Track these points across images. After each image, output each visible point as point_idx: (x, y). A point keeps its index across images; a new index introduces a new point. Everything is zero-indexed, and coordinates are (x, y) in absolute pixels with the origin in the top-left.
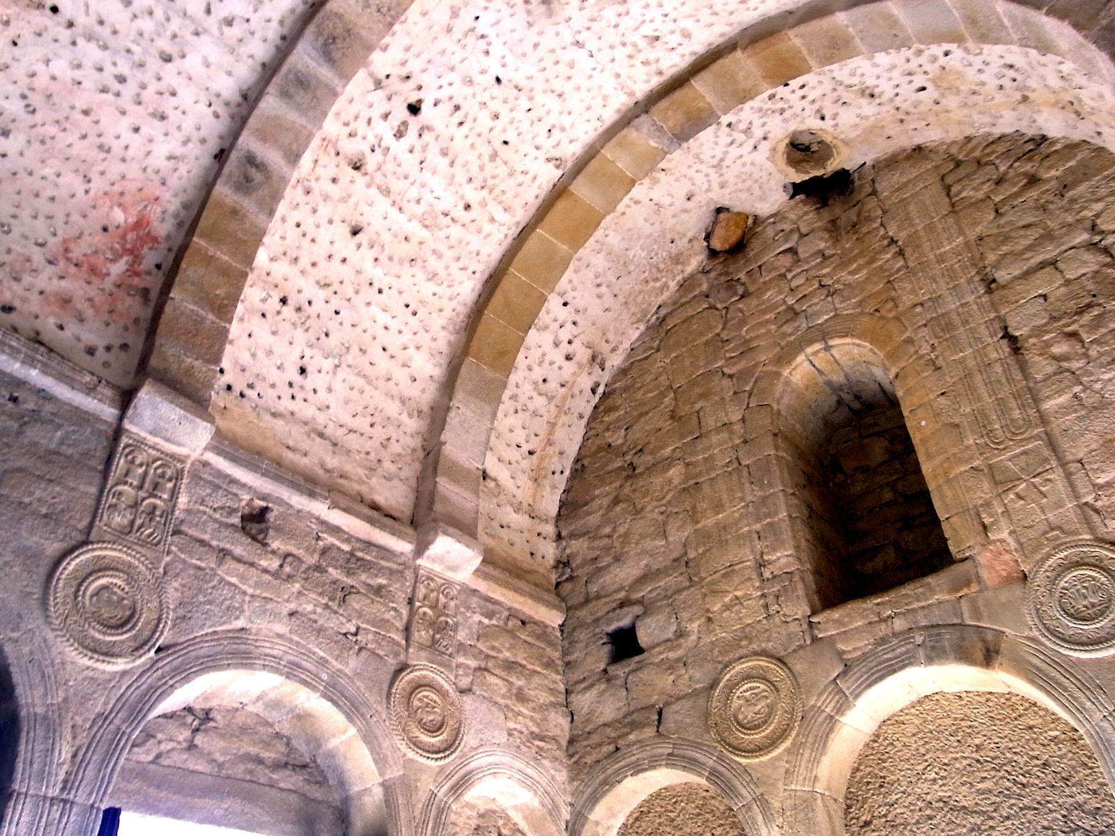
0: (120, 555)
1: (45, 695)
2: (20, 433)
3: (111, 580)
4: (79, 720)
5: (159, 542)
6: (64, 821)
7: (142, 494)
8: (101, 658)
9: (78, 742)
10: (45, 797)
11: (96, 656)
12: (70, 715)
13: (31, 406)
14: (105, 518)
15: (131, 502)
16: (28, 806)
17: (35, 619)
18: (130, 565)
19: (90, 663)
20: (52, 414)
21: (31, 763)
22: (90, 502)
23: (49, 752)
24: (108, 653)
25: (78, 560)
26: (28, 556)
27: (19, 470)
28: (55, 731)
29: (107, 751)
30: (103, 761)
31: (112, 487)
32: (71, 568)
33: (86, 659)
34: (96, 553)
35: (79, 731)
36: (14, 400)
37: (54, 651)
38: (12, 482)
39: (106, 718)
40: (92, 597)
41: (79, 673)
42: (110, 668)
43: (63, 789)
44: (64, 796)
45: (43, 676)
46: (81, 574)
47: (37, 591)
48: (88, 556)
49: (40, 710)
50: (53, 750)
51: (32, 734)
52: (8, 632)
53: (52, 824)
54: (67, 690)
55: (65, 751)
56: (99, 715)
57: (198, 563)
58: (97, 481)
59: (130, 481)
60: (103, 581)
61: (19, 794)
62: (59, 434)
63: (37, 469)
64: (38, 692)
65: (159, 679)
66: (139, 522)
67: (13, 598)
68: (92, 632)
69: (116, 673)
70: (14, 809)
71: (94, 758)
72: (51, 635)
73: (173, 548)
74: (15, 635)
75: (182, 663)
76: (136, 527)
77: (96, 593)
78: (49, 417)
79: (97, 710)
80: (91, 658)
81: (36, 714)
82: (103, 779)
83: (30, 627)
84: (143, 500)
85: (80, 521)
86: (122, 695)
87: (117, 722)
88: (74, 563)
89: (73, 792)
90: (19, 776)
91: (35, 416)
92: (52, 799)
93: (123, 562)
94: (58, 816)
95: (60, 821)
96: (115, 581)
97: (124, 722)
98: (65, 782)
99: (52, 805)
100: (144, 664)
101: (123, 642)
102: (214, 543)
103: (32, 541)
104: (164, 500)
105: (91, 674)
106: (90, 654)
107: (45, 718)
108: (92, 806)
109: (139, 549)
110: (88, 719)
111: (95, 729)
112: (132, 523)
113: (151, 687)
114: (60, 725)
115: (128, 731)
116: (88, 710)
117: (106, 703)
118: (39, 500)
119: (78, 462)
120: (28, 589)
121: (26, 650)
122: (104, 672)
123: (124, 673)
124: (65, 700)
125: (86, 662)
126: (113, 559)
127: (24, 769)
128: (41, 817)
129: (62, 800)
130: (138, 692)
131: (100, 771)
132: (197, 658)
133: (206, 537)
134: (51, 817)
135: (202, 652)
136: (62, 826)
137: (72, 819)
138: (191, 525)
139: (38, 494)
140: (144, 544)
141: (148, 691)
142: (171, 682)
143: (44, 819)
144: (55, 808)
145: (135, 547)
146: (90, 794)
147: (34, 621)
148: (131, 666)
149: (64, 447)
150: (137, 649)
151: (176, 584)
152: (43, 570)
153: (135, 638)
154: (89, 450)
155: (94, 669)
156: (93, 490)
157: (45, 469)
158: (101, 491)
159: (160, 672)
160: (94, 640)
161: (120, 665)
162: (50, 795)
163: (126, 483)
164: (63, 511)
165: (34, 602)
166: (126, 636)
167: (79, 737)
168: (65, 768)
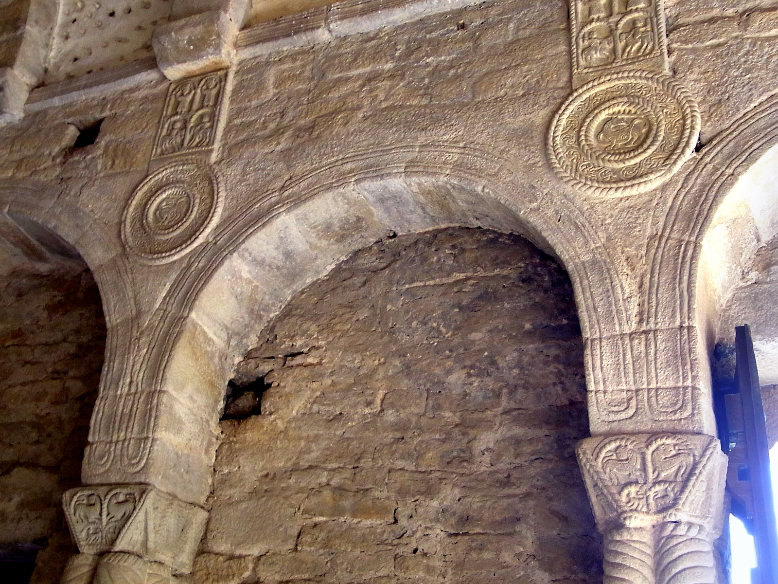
0: (612, 84)
1: (586, 243)
2: (476, 47)
3: (611, 111)
4: (631, 251)
5: (653, 49)
6: (652, 351)
7: (613, 20)
8: (628, 184)
9: (638, 272)
10: (622, 335)
11: (622, 184)
12: (619, 249)
13: (478, 22)
14: (582, 62)
15: (605, 33)
16: (606, 349)
17: (547, 183)
18: (627, 86)
19: (619, 194)
20: (499, 15)
21: (595, 309)
22: (563, 59)
23: (610, 292)
24: (636, 176)
25: (568, 113)
26: (521, 135)
27: (486, 74)
28: (609, 270)
29: (675, 268)
30: (674, 279)
31: (578, 34)
32: (564, 122)
33: (612, 192)
34: (585, 97)
35: (635, 260)
36: (463, 27)
37: (578, 202)
38: (483, 87)
39: (661, 236)
40: (597, 136)
41: (612, 209)
42: (643, 189)
43: (641, 321)
44: (644, 327)
45: (577, 227)
46: (576, 124)
47: (539, 160)
48: (578, 103)
49: (586, 258)
50: (613, 287)
51: (586, 282)
52: (527, 205)
53: (639, 358)
54: (607, 230)
55: (627, 285)
56: (652, 237)
57: (715, 41)
58: (562, 38)
59: (596, 17)
60: (603, 116)
61: (593, 340)
62: (511, 25)
63: (502, 64)
64: (579, 243)
65: (712, 174)
66: (620, 45)
67: (520, 175)
68: (610, 166)
69: (655, 190)
70: (592, 355)
71: (663, 280)
72: (568, 188)
73: (674, 46)
74: (534, 205)
75: (737, 146)
76: (620, 52)
77: (602, 129)
78: (497, 19)
79: (648, 234)
80: (617, 189)
81: (583, 263)
82: (681, 295)
83: (545, 192)
84: (617, 23)
85: (558, 80)
86: (671, 208)
87: (675, 235)
88: (565, 117)
89: (652, 320)
90: (587, 324)
91: (485, 27)
92: (631, 334)
93: (619, 89)
94: (643, 348)
95: (647, 354)
96: (616, 109)
97: (684, 233)
98: (640, 313)
99: (631, 340)
100: (685, 167)
101: (650, 158)
102: (730, 12)
103: (519, 121)
104: (642, 10)
105: (627, 204)
106: (614, 186)
107: (594, 262)
108: (681, 327)
109: (631, 67)
110: (641, 246)
111: (653, 251)
112: (614, 51)
113: (704, 185)
114: (612, 263)
115: (693, 239)
116: (637, 237)
117: (654, 224)
118: (512, 86)
119: (538, 35)
120: (531, 162)
121: (550, 212)
122: (640, 196)
123: (664, 187)
124: (609, 239)
125: (613, 195)
126: (606, 91)
127: (590, 316)
128: (624, 355)
129: (644, 332)
130: (689, 197)
131: (674, 289)
132: (756, 132)
133: (716, 12)
134: (635, 352)
135: (762, 123)
136: (651, 357)
137: (661, 346)
138: (689, 12)
139: (509, 82)
140: (636, 59)
141: (701, 191)
142: (729, 171)
143: (629, 356)
144: (636, 341)
145: (624, 69)
146: (673, 315)
147: (546, 185)
148: (669, 176)
149: (521, 32)
150: (668, 158)
151: (694, 76)
152: (538, 139)
153: (662, 148)
154: (546, 19)
155: (628, 198)
156: (563, 47)
157: (509, 59)
158: (570, 45)
159: (710, 166)
160: (615, 171)
161: (655, 181)
162: (628, 332)
163: (592, 21)
164: (538, 82)
165: (540, 170)
166: (650, 152)
167: (639, 266)
168: (635, 300)
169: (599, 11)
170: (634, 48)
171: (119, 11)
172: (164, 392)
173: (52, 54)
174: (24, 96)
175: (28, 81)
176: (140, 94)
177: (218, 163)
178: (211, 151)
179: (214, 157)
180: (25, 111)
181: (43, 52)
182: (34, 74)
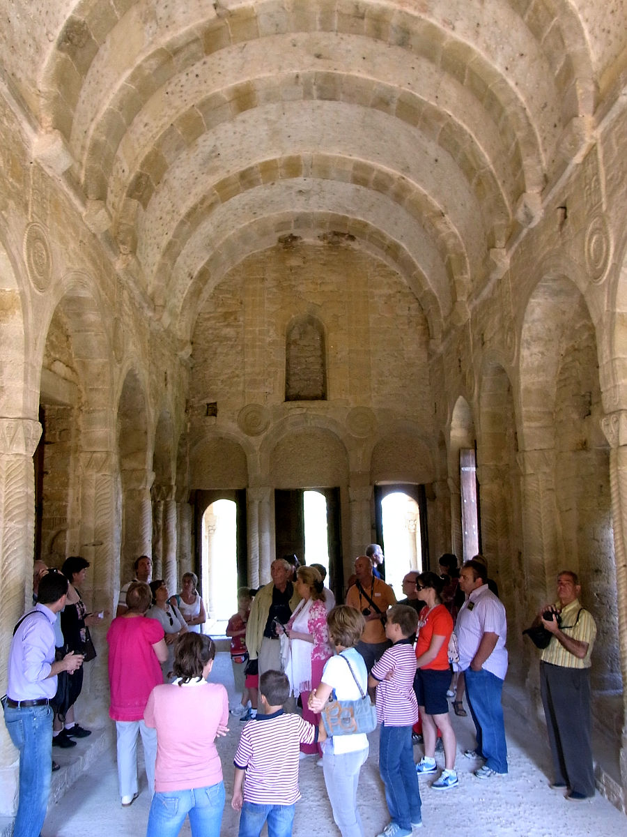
171: (557, 122)
172: (615, 359)
173: (544, 164)
174: (539, 200)
175: (538, 191)
176: (573, 178)
177: (606, 211)
178: (602, 204)
179: (604, 207)
180: (543, 208)
181: (538, 168)
182: (538, 185)
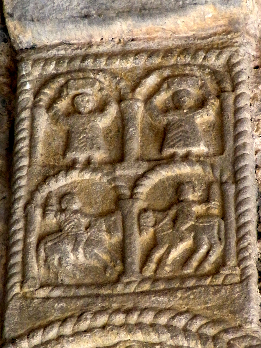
5: (222, 263)
7: (126, 172)
66: (140, 241)
76: (137, 257)
84: (136, 183)
104: (200, 160)
163: (71, 167)
169: (92, 145)
170: (175, 254)
